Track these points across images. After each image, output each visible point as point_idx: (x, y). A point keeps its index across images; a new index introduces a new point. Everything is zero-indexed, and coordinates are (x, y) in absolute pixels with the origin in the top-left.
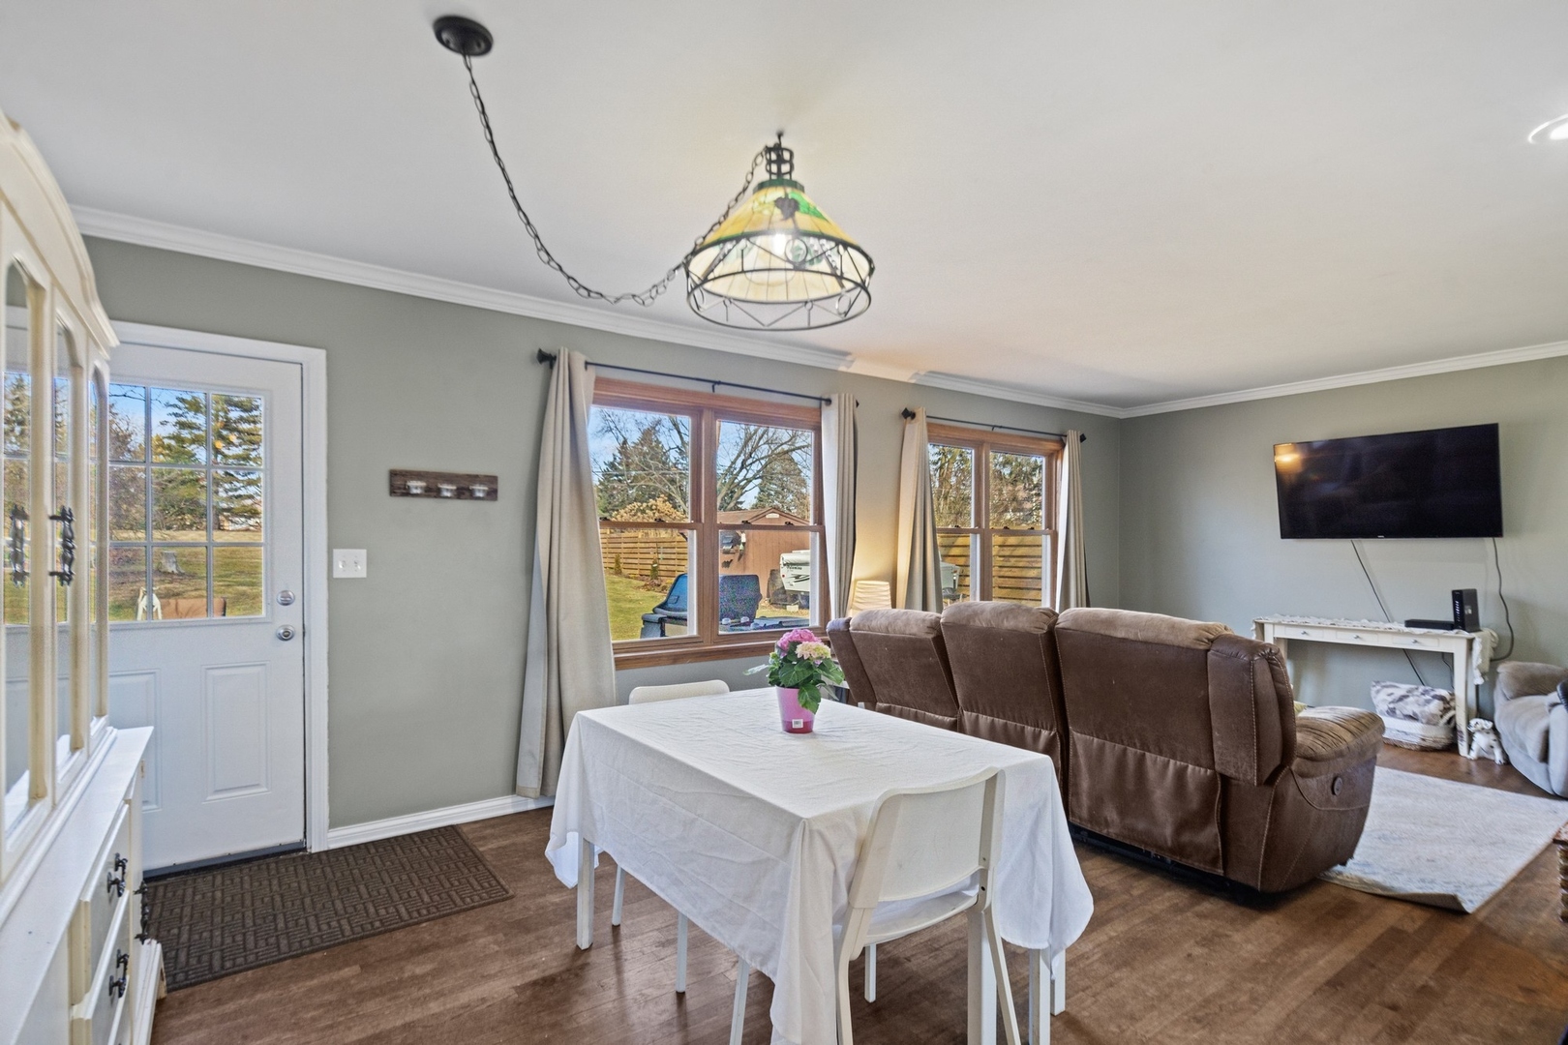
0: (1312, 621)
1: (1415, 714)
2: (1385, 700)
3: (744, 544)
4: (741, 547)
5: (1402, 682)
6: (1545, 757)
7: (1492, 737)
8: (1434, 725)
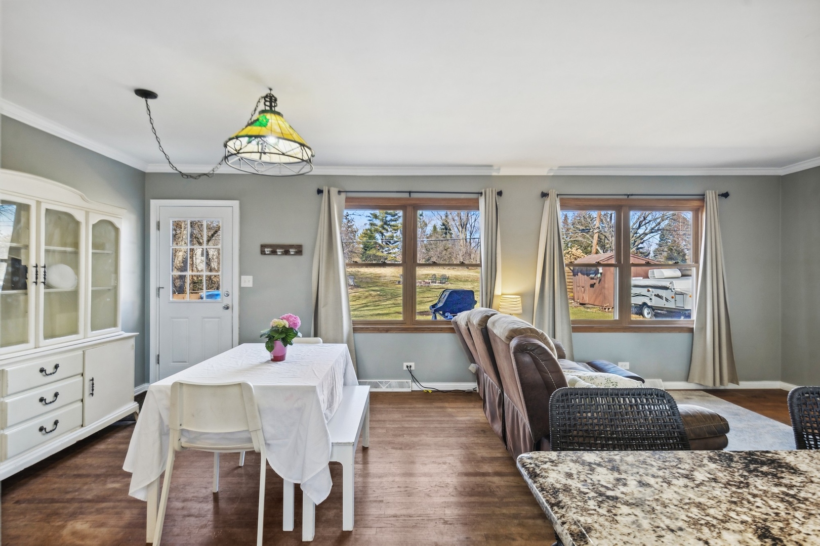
3: (601, 274)
4: (599, 275)
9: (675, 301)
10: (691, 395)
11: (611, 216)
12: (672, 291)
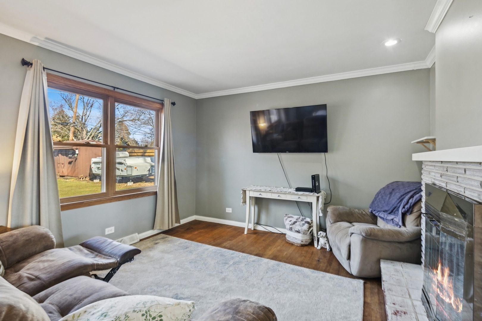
0: (263, 189)
1: (299, 230)
2: (288, 224)
3: (77, 154)
4: (76, 155)
5: (295, 215)
6: (349, 258)
7: (326, 239)
8: (306, 234)
9: (127, 171)
10: (157, 240)
11: (82, 118)
12: (125, 165)
